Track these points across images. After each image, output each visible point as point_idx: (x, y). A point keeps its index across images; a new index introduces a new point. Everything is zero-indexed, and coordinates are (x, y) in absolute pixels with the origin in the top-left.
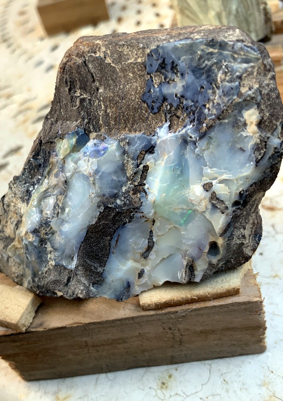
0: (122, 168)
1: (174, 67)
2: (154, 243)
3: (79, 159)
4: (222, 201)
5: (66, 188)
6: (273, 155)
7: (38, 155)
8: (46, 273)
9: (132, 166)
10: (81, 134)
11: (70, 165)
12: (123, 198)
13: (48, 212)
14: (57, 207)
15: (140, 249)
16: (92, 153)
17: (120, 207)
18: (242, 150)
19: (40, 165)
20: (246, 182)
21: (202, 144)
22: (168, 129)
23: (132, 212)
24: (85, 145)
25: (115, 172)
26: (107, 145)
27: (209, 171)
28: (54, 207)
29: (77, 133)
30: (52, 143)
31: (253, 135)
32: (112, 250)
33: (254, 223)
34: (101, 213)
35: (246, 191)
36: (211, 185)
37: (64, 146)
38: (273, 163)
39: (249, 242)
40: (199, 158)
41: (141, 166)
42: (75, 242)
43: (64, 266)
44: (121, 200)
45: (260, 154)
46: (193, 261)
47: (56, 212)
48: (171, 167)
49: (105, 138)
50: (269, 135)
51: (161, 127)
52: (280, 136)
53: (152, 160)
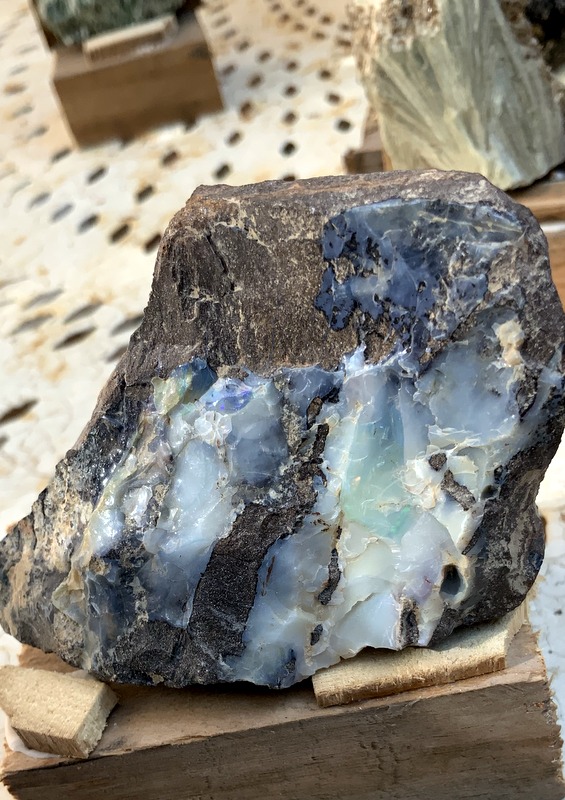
0: (279, 431)
1: (372, 249)
2: (340, 572)
3: (197, 415)
4: (465, 488)
5: (171, 470)
6: (549, 401)
7: (118, 410)
8: (131, 638)
9: (297, 427)
10: (200, 368)
11: (180, 427)
12: (281, 487)
13: (138, 518)
14: (154, 508)
15: (314, 585)
16: (223, 403)
17: (276, 503)
18: (496, 393)
19: (120, 428)
20: (505, 451)
21: (425, 384)
22: (362, 358)
23: (298, 513)
24: (208, 388)
25: (266, 438)
26: (250, 388)
27: (439, 432)
28: (149, 507)
29: (194, 367)
30: (144, 385)
31: (513, 366)
32: (260, 587)
33: (526, 532)
34: (239, 515)
35: (507, 468)
36: (443, 459)
37: (168, 391)
38: (552, 415)
39: (519, 566)
40: (420, 409)
41: (315, 427)
42: (188, 575)
43: (166, 622)
44: (278, 492)
45: (527, 401)
46: (414, 605)
47: (152, 517)
48: (370, 427)
49: (247, 375)
50: (540, 366)
51: (350, 354)
52: (560, 368)
53: (335, 415)
